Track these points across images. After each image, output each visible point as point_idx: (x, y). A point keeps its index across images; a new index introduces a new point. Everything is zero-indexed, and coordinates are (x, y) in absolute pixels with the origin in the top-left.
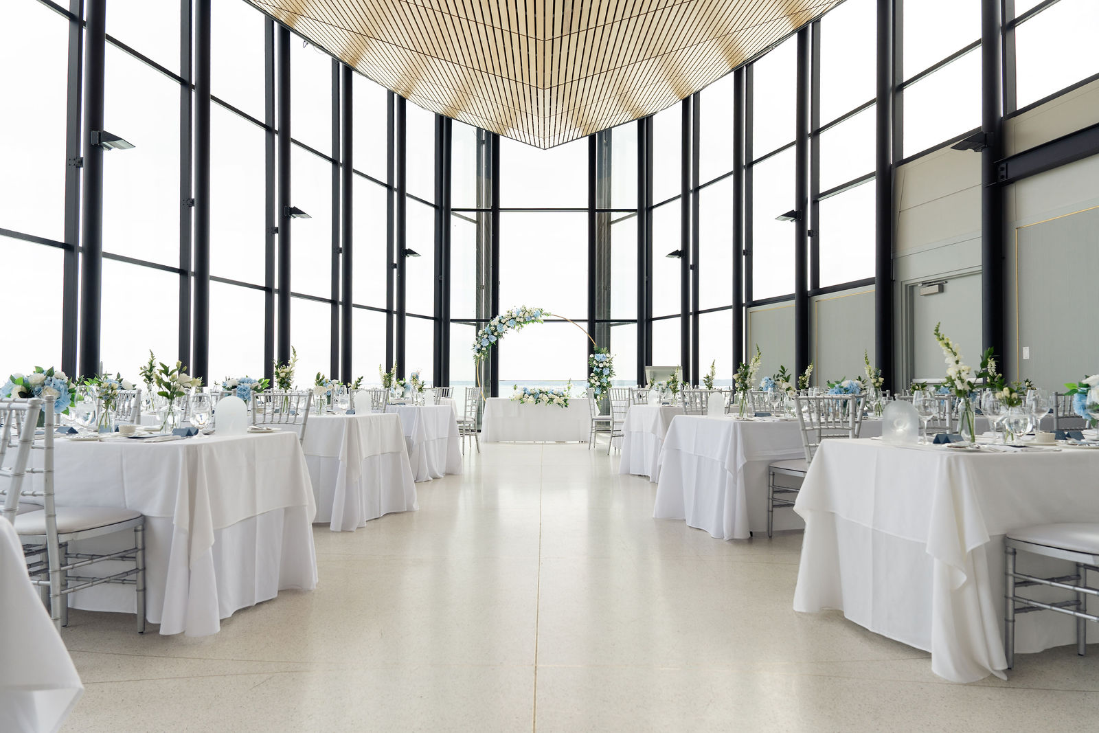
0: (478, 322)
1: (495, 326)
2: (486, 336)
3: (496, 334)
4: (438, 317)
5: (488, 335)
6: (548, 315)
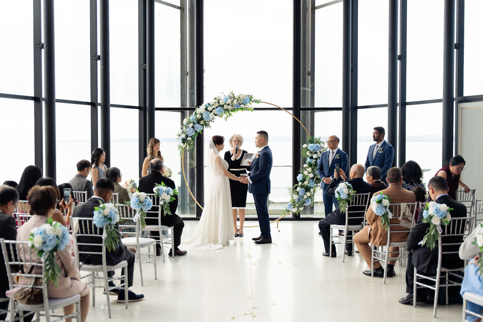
0: (182, 110)
1: (202, 114)
2: (191, 125)
3: (202, 122)
4: (142, 106)
5: (194, 124)
6: (259, 102)
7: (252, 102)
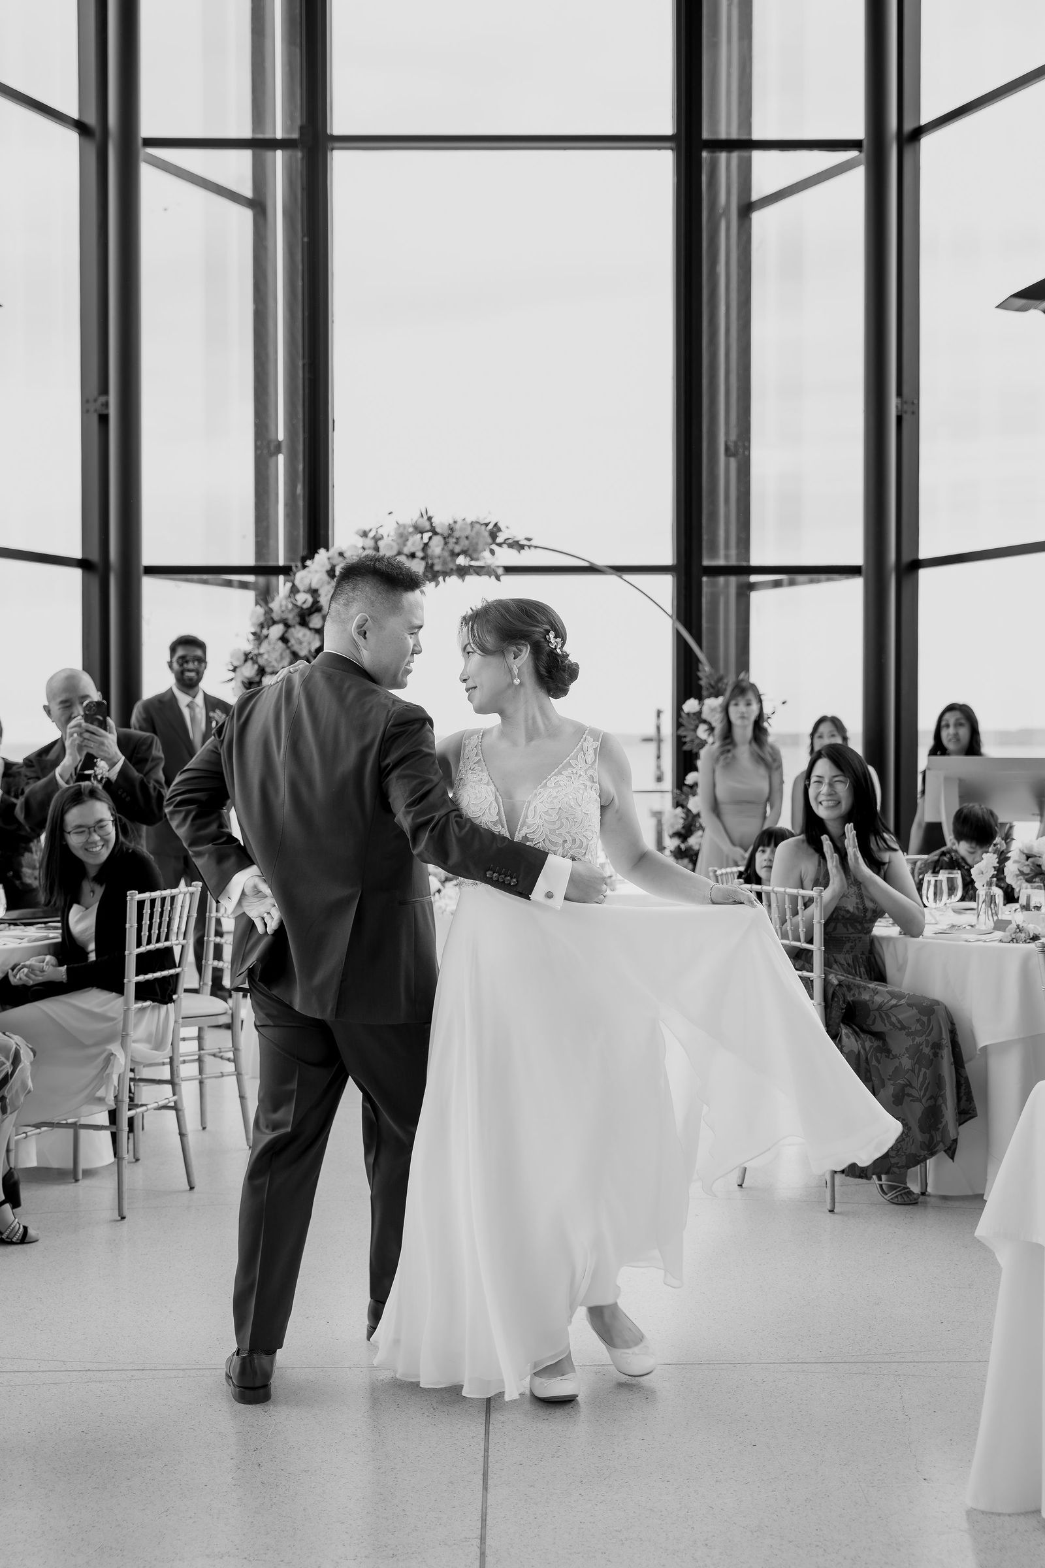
3: (316, 620)
4: (95, 556)
5: (287, 626)
6: (522, 547)
7: (500, 545)
